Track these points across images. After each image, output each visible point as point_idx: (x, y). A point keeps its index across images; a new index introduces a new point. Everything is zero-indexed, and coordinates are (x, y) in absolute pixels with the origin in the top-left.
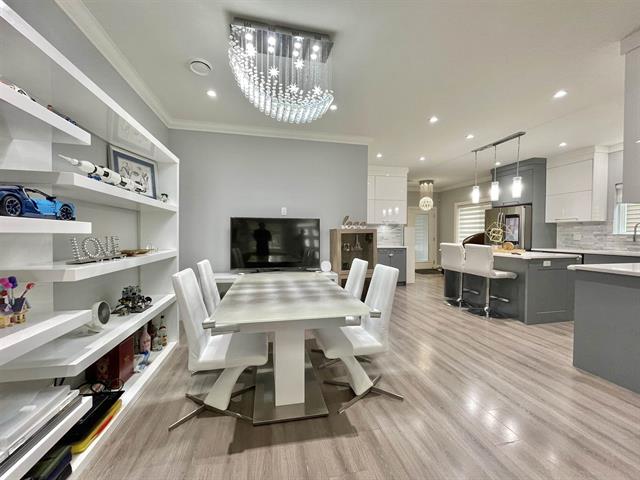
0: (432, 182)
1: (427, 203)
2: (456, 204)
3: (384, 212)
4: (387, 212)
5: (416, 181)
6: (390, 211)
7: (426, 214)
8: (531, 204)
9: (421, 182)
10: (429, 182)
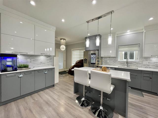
0: (65, 39)
1: (63, 48)
2: (72, 49)
3: (46, 50)
4: (47, 50)
5: (59, 39)
6: (48, 49)
7: (62, 52)
8: (98, 50)
9: (61, 39)
10: (64, 39)
